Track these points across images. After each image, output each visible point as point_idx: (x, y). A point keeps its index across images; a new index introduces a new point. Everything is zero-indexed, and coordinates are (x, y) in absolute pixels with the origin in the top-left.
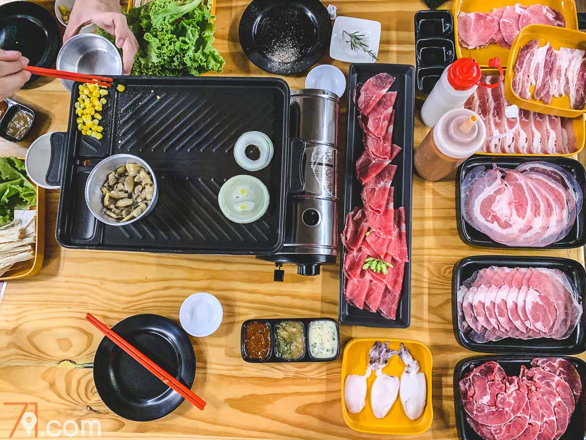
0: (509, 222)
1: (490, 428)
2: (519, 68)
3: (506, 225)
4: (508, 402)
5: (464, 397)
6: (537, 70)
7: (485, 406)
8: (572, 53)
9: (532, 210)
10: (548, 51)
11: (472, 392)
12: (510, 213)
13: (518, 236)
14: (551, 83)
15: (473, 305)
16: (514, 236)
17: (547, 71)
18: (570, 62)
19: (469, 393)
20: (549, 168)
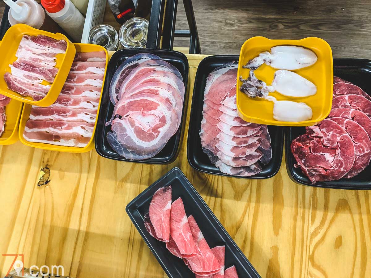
0: (160, 118)
1: (358, 157)
2: (24, 92)
3: (163, 120)
4: (331, 137)
5: (327, 179)
6: (29, 77)
7: (335, 159)
8: (22, 48)
9: (152, 97)
10: (15, 67)
11: (321, 170)
12: (152, 116)
13: (174, 111)
14: (43, 67)
15: (235, 157)
16: (173, 114)
17: (32, 69)
18: (29, 50)
19: (323, 173)
20: (118, 77)
